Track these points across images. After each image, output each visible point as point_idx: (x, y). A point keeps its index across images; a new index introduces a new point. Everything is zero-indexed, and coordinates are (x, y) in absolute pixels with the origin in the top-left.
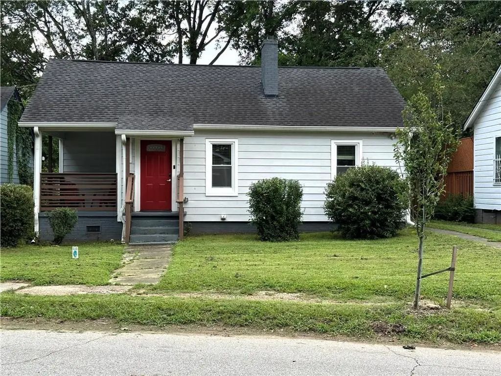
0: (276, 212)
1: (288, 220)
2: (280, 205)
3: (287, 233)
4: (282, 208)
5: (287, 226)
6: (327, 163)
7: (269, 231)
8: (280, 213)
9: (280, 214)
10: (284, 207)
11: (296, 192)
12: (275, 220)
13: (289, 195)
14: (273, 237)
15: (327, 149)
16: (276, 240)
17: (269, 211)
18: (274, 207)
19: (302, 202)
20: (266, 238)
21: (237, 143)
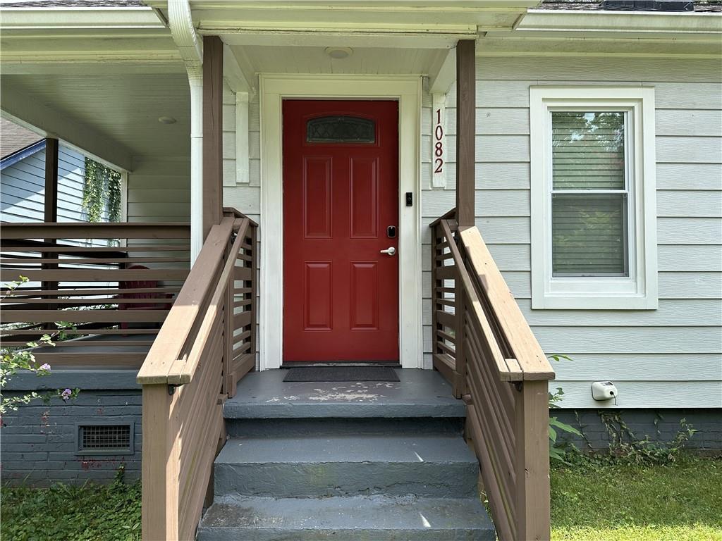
21: (650, 105)
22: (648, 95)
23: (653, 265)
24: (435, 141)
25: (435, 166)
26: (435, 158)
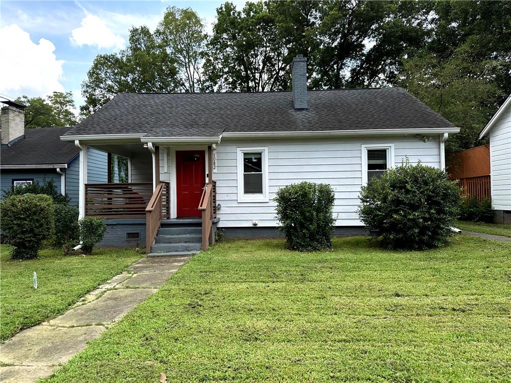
0: (305, 218)
1: (319, 227)
2: (309, 212)
3: (317, 241)
4: (312, 215)
5: (318, 234)
6: (357, 168)
7: (298, 239)
8: (311, 220)
9: (309, 221)
10: (315, 214)
11: (326, 197)
12: (305, 228)
13: (319, 200)
14: (303, 246)
15: (357, 154)
16: (306, 250)
17: (297, 218)
18: (302, 213)
19: (335, 207)
20: (295, 247)
21: (267, 151)
23: (267, 192)
24: (214, 161)
25: (214, 167)
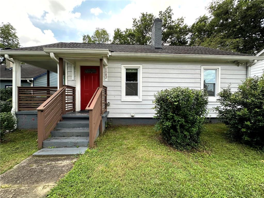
21: (141, 68)
22: (141, 66)
23: (141, 95)
24: (105, 73)
25: (106, 77)
26: (105, 76)
